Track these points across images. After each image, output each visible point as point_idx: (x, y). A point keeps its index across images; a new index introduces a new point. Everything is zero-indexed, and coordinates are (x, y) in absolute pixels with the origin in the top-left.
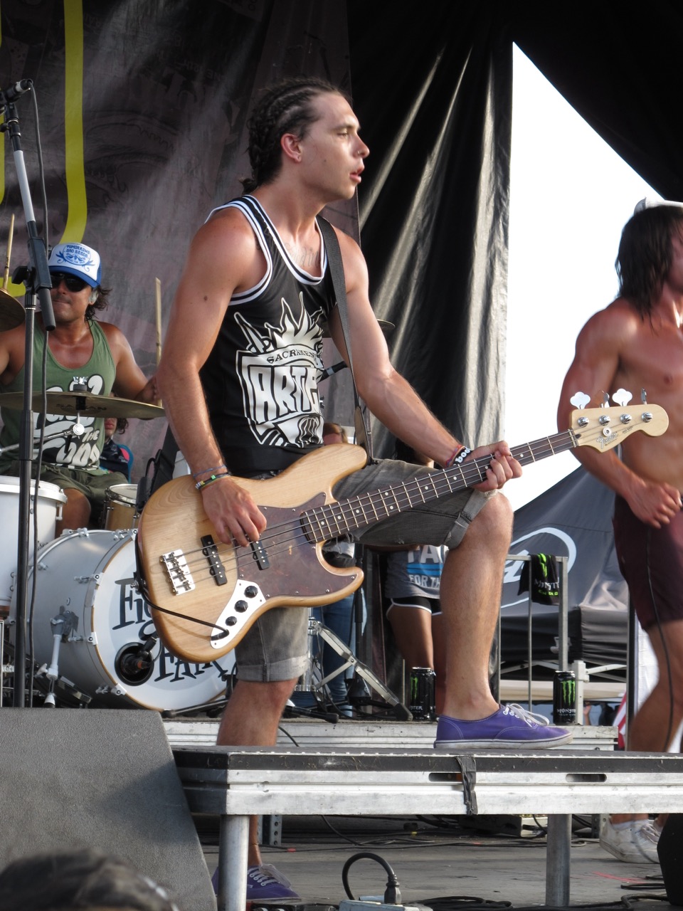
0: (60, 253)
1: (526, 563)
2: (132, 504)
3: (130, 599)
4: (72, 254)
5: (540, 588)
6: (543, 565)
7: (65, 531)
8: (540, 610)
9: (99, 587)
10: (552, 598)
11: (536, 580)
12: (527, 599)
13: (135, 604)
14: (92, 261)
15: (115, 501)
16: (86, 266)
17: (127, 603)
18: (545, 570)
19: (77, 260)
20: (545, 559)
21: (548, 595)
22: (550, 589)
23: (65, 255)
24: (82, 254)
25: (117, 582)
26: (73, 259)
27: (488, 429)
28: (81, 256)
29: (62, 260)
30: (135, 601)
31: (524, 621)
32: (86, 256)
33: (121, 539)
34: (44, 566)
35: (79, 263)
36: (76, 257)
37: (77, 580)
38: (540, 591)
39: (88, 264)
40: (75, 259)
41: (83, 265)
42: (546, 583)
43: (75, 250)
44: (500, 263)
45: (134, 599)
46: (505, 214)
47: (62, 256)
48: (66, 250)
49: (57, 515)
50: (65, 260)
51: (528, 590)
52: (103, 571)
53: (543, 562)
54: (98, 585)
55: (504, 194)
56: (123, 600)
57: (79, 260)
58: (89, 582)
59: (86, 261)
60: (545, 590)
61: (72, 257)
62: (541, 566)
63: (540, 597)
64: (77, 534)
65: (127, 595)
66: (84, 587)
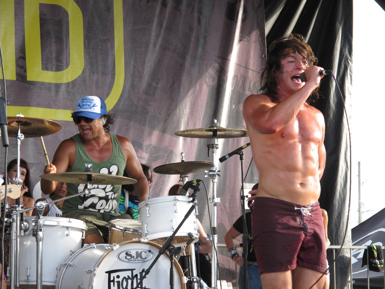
0: (79, 104)
1: (366, 250)
2: (121, 230)
3: (113, 281)
4: (84, 103)
5: (373, 263)
6: (374, 251)
7: (85, 245)
8: (374, 275)
9: (96, 275)
10: (380, 268)
11: (371, 259)
12: (367, 269)
13: (116, 284)
14: (95, 104)
15: (113, 228)
16: (92, 108)
17: (112, 283)
18: (376, 253)
19: (87, 106)
20: (375, 248)
21: (377, 267)
22: (378, 264)
23: (81, 105)
24: (89, 102)
25: (106, 272)
26: (85, 106)
27: (341, 182)
28: (89, 103)
29: (80, 108)
30: (116, 282)
31: (365, 280)
32: (92, 102)
33: (109, 249)
34: (72, 264)
35: (88, 108)
36: (86, 105)
37: (86, 271)
38: (373, 265)
39: (94, 106)
40: (86, 106)
41: (90, 108)
42: (376, 260)
43: (85, 101)
44: (349, 94)
45: (115, 281)
46: (350, 68)
47: (79, 106)
48: (81, 102)
49: (83, 236)
50: (81, 108)
51: (366, 264)
52: (98, 267)
53: (374, 249)
54: (95, 274)
55: (350, 58)
56: (110, 281)
57: (88, 106)
58: (91, 273)
59: (92, 105)
60: (376, 264)
61: (84, 105)
62: (373, 252)
63: (374, 268)
64: (90, 247)
65: (112, 279)
66: (89, 275)
